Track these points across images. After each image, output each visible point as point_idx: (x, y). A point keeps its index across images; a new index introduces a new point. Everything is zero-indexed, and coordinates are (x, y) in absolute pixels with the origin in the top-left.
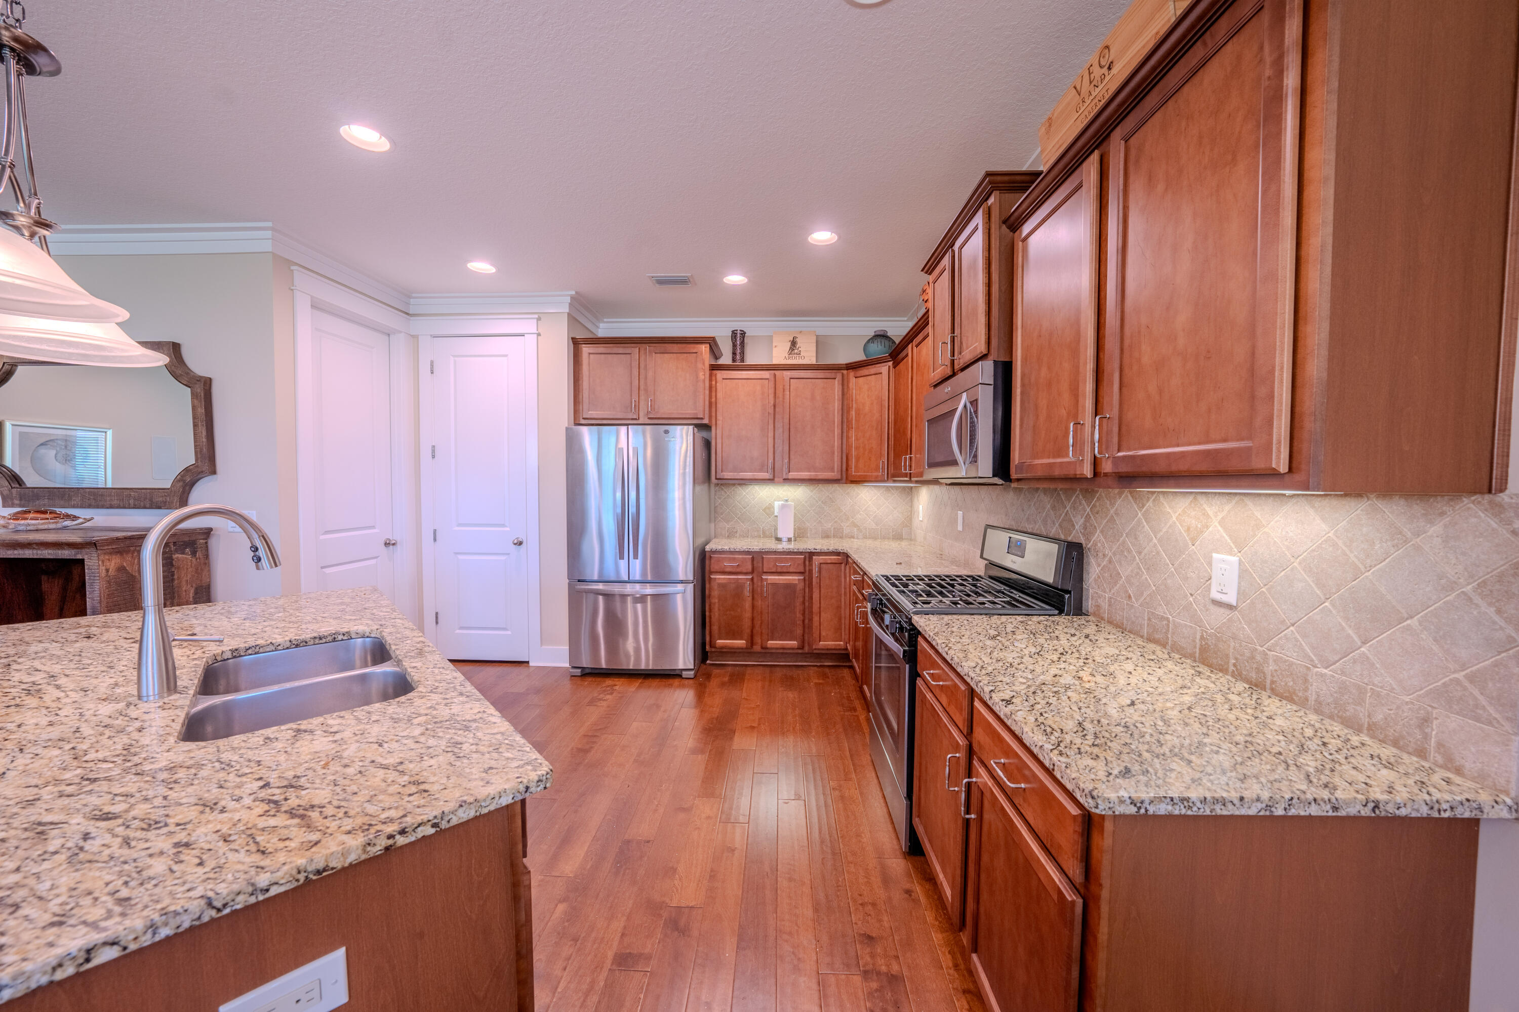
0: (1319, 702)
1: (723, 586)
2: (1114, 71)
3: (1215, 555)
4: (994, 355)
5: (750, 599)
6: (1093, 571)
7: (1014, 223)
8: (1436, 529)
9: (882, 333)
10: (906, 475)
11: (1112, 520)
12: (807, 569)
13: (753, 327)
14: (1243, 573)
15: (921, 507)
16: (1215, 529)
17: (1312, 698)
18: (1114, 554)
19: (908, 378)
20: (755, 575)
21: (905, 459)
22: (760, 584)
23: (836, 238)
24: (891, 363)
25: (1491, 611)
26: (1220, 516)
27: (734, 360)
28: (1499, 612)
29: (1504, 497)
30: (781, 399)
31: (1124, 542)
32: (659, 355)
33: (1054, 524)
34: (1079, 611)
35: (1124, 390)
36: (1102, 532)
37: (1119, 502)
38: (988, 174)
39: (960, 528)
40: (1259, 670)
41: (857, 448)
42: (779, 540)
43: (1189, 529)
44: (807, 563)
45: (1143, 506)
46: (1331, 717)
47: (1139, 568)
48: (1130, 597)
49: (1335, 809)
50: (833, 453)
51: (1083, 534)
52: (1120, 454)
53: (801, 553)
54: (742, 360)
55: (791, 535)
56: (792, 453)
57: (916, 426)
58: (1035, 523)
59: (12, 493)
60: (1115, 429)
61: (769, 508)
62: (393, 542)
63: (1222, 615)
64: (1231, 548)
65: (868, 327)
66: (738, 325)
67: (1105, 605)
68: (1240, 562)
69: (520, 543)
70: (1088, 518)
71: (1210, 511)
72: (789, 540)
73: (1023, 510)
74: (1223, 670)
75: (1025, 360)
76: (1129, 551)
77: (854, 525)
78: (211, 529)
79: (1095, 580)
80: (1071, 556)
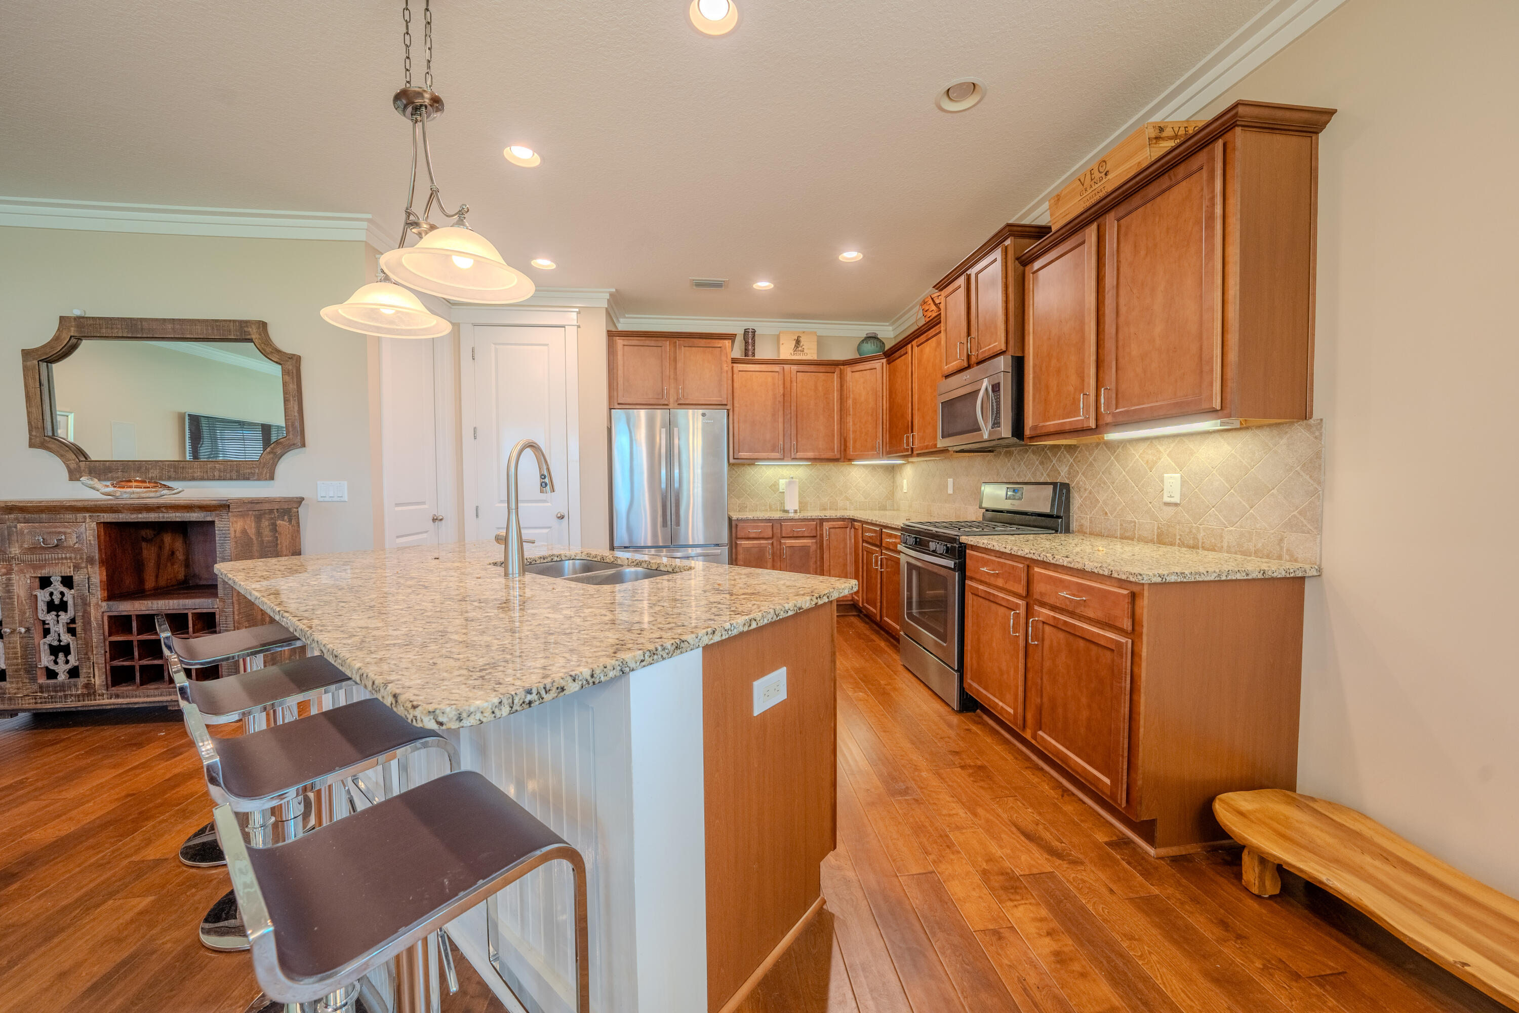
0: (1229, 547)
1: (747, 550)
2: (1109, 177)
3: (1165, 475)
4: (1011, 352)
5: (771, 560)
6: (1076, 502)
7: (1025, 261)
8: (1284, 441)
9: (873, 335)
10: (907, 450)
11: (1091, 464)
12: (818, 533)
13: (764, 328)
14: (1183, 482)
15: (905, 481)
16: (1165, 459)
17: (1225, 545)
18: (1093, 487)
19: (906, 373)
20: (774, 540)
21: (908, 437)
22: (779, 547)
23: (862, 256)
24: (884, 361)
25: (1307, 477)
26: (1168, 451)
27: (746, 355)
28: (1311, 477)
29: (1311, 421)
30: (789, 390)
31: (1101, 478)
32: (687, 348)
33: (1042, 474)
34: (1067, 530)
35: (1120, 372)
36: (1083, 474)
37: (1096, 452)
38: (1009, 225)
39: (950, 491)
40: (1195, 538)
41: (854, 432)
42: (787, 512)
43: (1147, 462)
44: (818, 528)
45: (1115, 452)
46: (1236, 553)
47: (1113, 493)
48: (1106, 513)
49: (1247, 575)
50: (834, 436)
51: (1068, 478)
52: (1117, 411)
53: (813, 520)
54: (753, 354)
55: (797, 508)
56: (799, 436)
57: (918, 410)
58: (1025, 476)
59: (79, 467)
60: (1114, 396)
61: (775, 486)
62: (441, 517)
63: (1171, 511)
64: (1176, 469)
65: (862, 330)
66: (750, 325)
67: (1087, 523)
68: (1182, 476)
69: (562, 517)
70: (1071, 466)
71: (1161, 449)
72: (796, 512)
73: (1014, 469)
74: (1172, 544)
75: (1036, 355)
76: (1105, 483)
77: (847, 499)
78: (303, 499)
79: (1078, 508)
80: (1062, 492)
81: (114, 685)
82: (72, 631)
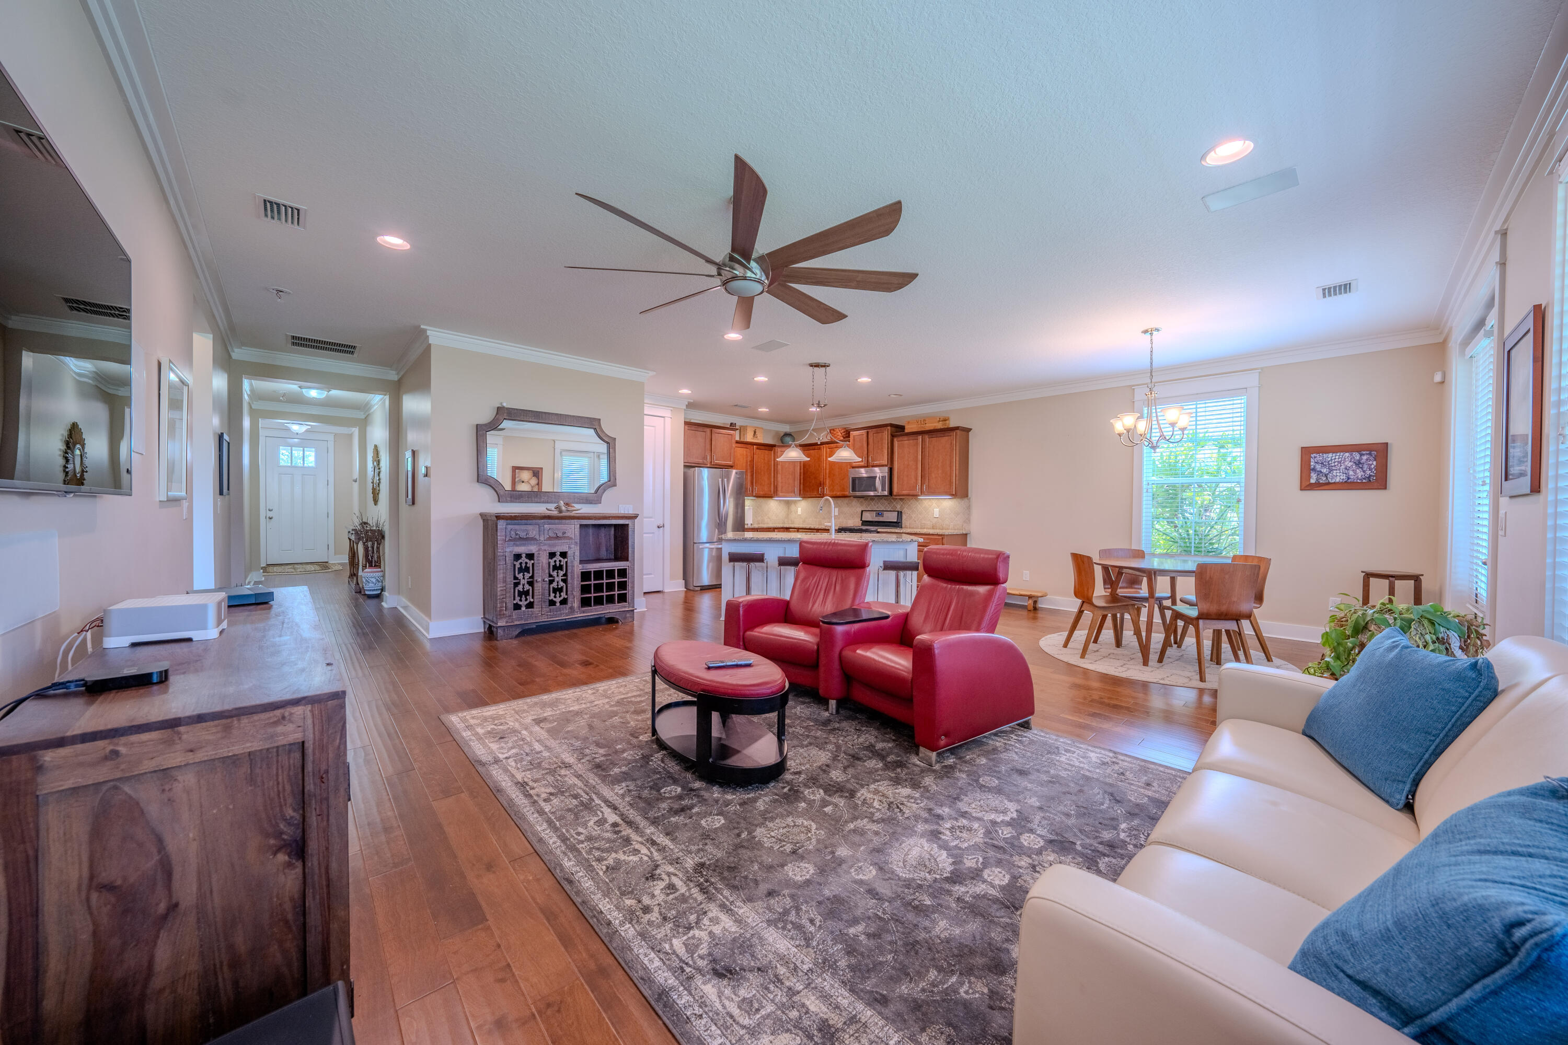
2: (926, 425)
3: (934, 508)
4: (889, 465)
6: (904, 517)
7: (894, 437)
8: (963, 502)
9: (790, 433)
11: (912, 507)
15: (799, 507)
18: (911, 512)
21: (819, 490)
28: (968, 510)
29: (968, 498)
30: (752, 458)
31: (913, 510)
32: (717, 434)
33: (889, 508)
35: (929, 480)
36: (908, 508)
37: (913, 503)
38: (890, 422)
40: (943, 527)
45: (916, 504)
46: (953, 529)
47: (917, 514)
50: (771, 484)
51: (903, 509)
52: (929, 491)
57: (829, 477)
58: (881, 508)
59: (505, 494)
60: (928, 487)
67: (908, 524)
70: (904, 506)
71: (932, 502)
75: (898, 468)
79: (904, 520)
80: (900, 514)
81: (582, 607)
82: (565, 581)
